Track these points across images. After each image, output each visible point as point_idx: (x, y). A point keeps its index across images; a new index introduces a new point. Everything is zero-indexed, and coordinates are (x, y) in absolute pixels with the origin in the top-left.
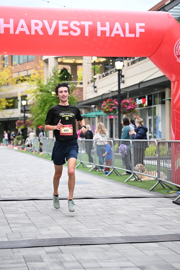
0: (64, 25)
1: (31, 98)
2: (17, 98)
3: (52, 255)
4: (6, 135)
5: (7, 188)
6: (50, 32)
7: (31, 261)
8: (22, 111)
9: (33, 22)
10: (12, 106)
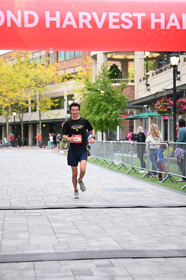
0: (114, 17)
1: (78, 97)
2: (63, 97)
3: (102, 268)
4: (51, 138)
5: (53, 195)
6: (100, 25)
7: (80, 275)
8: (68, 112)
9: (81, 14)
10: (57, 106)
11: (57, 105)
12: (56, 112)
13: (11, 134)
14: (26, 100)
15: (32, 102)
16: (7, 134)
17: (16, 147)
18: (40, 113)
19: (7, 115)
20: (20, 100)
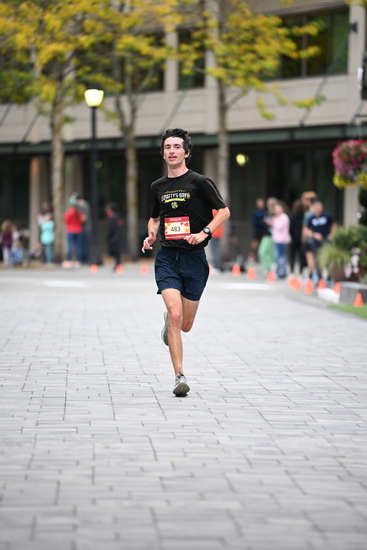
2: (343, 11)
4: (280, 225)
10: (311, 61)
11: (312, 51)
12: (303, 89)
13: (72, 200)
14: (151, 27)
15: (184, 35)
16: (57, 200)
17: (99, 263)
18: (222, 97)
19: (55, 104)
20: (125, 24)
